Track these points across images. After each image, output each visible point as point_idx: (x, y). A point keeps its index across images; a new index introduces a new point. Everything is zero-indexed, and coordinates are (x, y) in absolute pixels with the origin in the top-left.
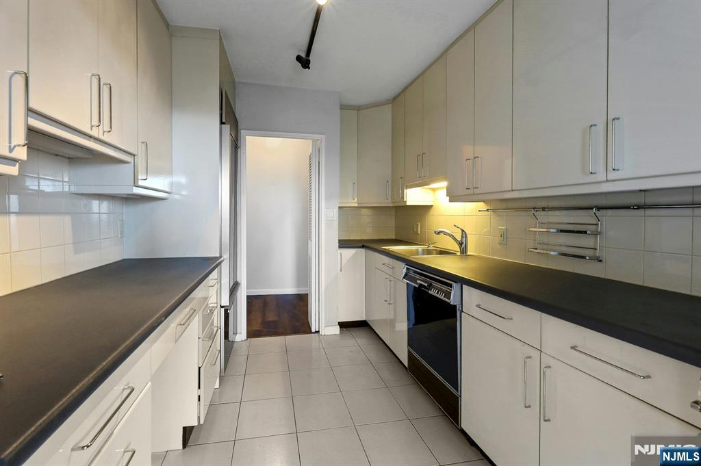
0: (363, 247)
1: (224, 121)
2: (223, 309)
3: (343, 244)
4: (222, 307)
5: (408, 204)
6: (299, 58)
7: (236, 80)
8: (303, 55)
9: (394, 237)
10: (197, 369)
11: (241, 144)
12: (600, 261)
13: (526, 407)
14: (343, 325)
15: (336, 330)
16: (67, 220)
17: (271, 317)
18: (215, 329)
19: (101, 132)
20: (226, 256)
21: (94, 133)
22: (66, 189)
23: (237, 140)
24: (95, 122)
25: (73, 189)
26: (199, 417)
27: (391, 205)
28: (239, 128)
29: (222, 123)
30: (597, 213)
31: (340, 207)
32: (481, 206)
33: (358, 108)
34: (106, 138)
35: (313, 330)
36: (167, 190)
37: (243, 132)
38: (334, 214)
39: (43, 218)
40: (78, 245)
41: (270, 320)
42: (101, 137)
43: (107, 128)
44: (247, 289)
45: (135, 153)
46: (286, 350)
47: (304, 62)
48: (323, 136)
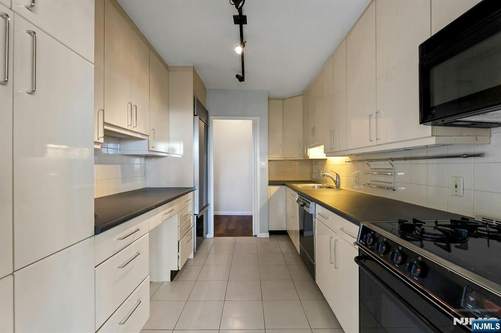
0: (284, 185)
1: (195, 114)
2: (195, 216)
3: (271, 183)
4: (195, 215)
5: (310, 158)
6: (237, 76)
7: (207, 87)
8: (241, 74)
9: (310, 180)
10: (177, 242)
11: (210, 125)
12: (394, 190)
13: (331, 263)
14: (272, 233)
15: (267, 235)
16: (119, 166)
17: (231, 227)
18: (191, 226)
19: (132, 127)
20: (197, 187)
21: (129, 128)
22: (119, 152)
23: (207, 122)
24: (130, 124)
25: (122, 153)
26: (178, 267)
27: (303, 159)
28: (209, 115)
29: (195, 115)
30: (392, 162)
31: (269, 160)
32: (347, 158)
33: (283, 99)
34: (134, 130)
35: (254, 235)
36: (166, 152)
37: (211, 118)
38: (265, 164)
39: (109, 166)
40: (124, 179)
41: (231, 228)
42: (132, 130)
43: (135, 125)
44: (214, 211)
45: (149, 135)
46: (235, 244)
47: (241, 78)
48: (258, 118)
